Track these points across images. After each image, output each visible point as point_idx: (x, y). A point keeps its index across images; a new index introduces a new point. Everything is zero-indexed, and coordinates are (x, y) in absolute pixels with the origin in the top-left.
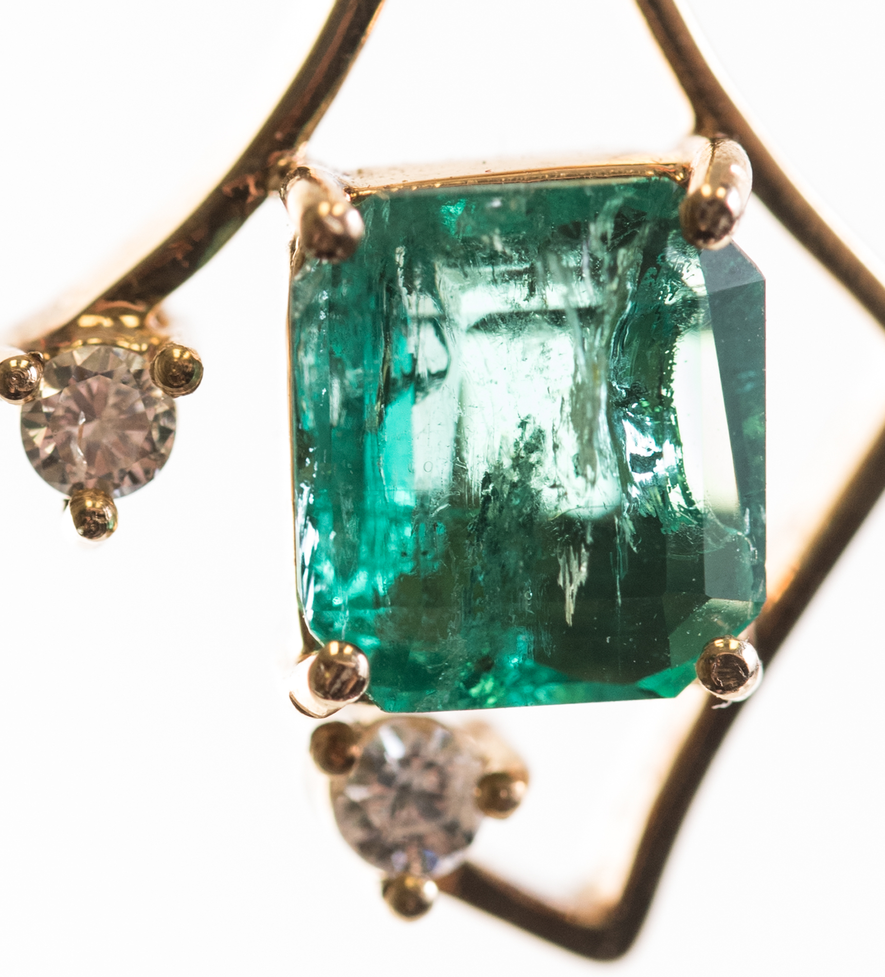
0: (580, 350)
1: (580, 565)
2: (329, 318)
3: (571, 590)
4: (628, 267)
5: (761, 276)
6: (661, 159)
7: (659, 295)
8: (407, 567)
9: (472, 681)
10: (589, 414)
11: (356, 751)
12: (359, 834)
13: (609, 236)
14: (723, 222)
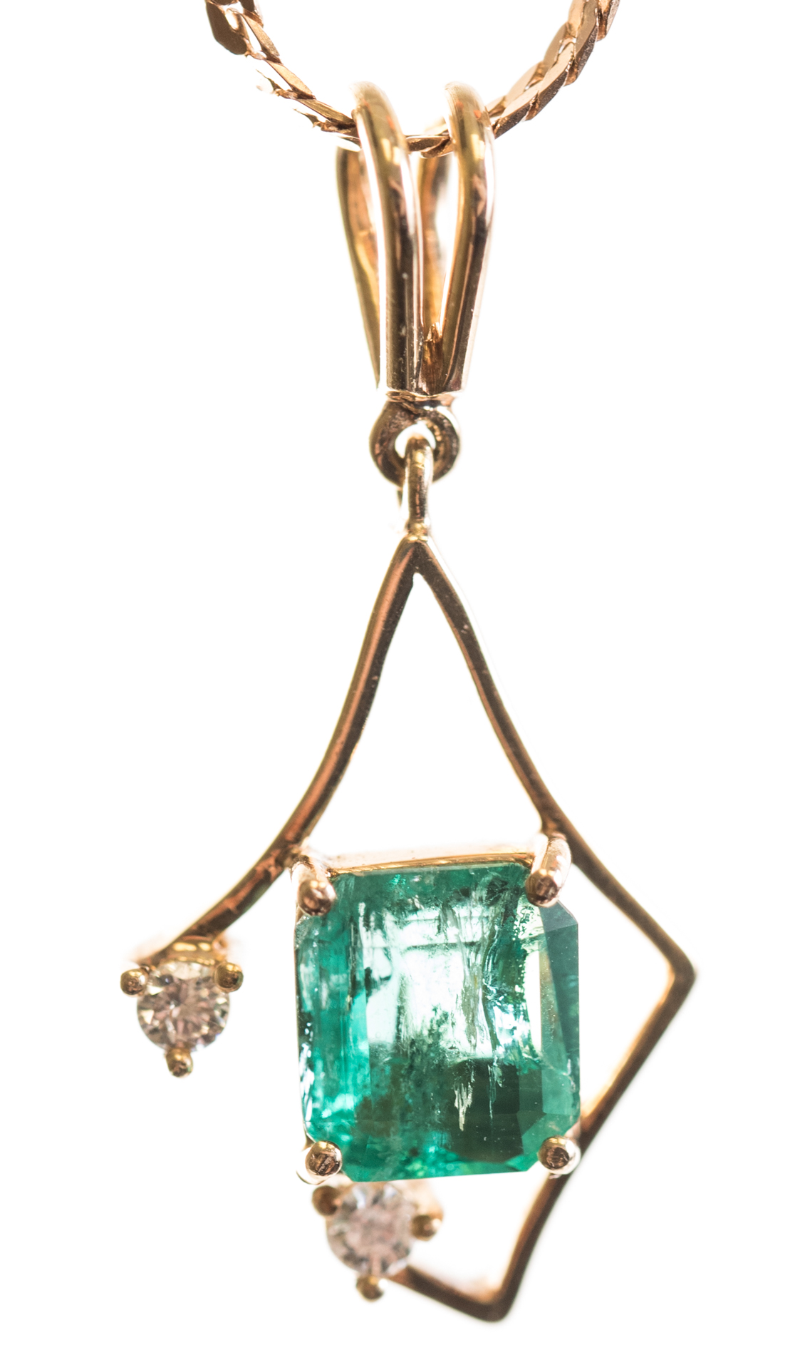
0: (466, 967)
1: (467, 1095)
2: (319, 946)
3: (462, 1110)
4: (495, 917)
5: (575, 921)
6: (518, 850)
7: (515, 932)
8: (368, 1093)
9: (408, 1162)
10: (472, 1006)
11: (338, 1202)
12: (343, 1251)
13: (484, 899)
14: (551, 891)
